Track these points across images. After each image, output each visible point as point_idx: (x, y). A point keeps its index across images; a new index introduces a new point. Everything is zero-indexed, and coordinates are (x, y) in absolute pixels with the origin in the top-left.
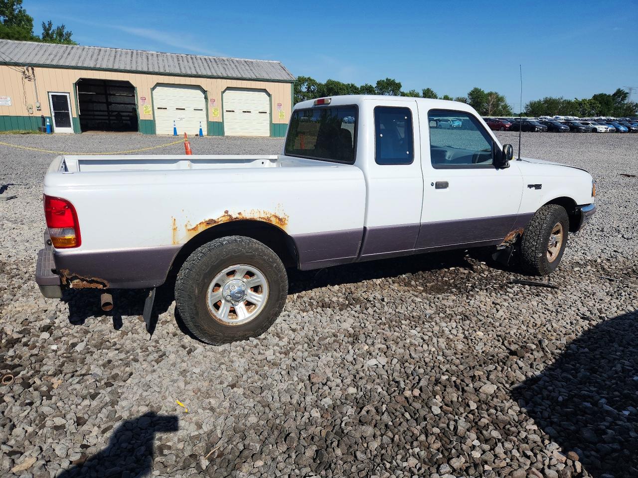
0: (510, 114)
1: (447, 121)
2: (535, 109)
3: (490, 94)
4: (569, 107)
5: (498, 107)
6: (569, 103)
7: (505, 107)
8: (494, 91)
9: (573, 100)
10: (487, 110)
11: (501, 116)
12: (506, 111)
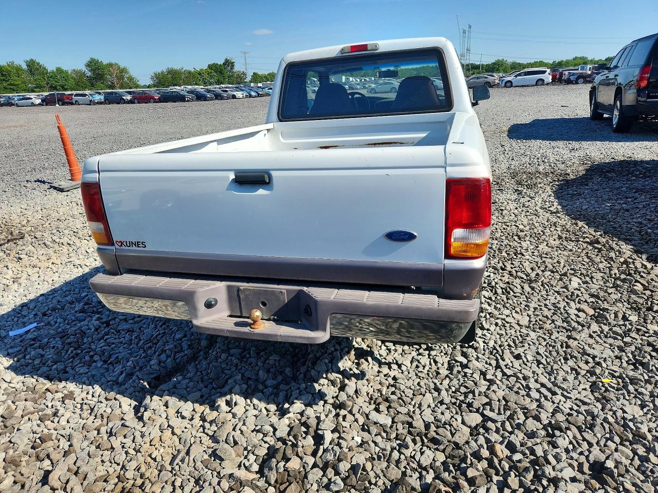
0: (137, 86)
1: (85, 95)
2: (161, 80)
3: (110, 65)
4: (192, 77)
5: (123, 79)
6: (190, 72)
7: (131, 79)
8: (113, 62)
9: (193, 70)
10: (112, 83)
11: (130, 88)
12: (132, 83)
